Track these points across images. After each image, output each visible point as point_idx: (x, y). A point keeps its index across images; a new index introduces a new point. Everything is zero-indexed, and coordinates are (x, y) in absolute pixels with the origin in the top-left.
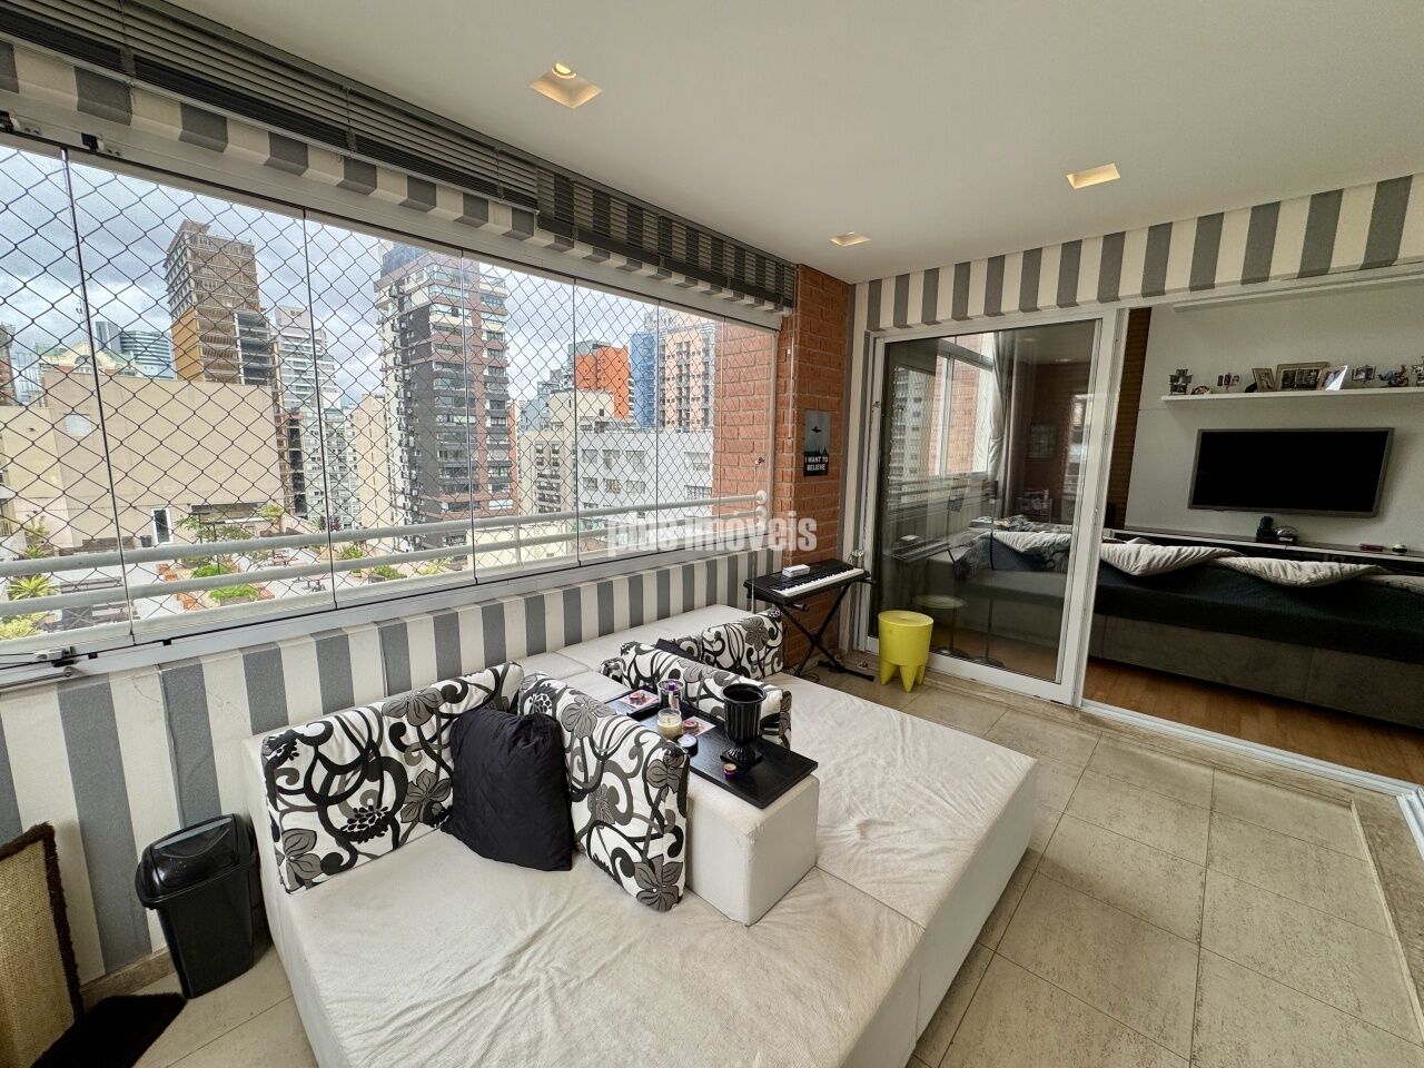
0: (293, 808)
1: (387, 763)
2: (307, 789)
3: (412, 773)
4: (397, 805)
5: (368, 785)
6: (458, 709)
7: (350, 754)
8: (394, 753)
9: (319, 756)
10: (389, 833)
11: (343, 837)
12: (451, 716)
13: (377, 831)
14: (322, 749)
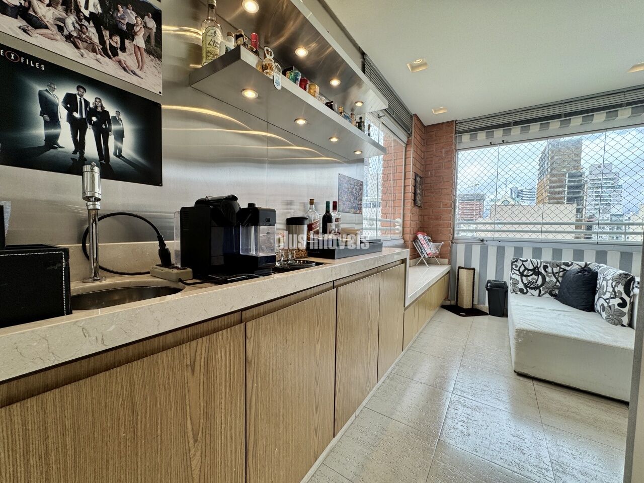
0: (515, 273)
1: (540, 273)
2: (519, 270)
3: (547, 279)
4: (542, 285)
5: (534, 276)
6: (567, 268)
7: (531, 267)
8: (543, 272)
9: (523, 264)
11: (525, 286)
12: (565, 270)
13: (535, 289)
14: (524, 263)
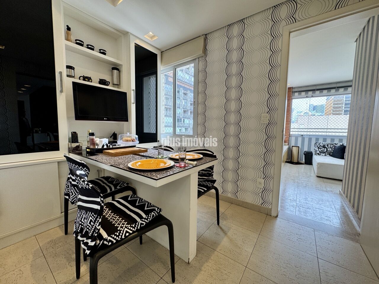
0: (316, 148)
1: (326, 147)
2: (318, 146)
3: (328, 149)
4: (326, 152)
5: (323, 148)
6: (336, 145)
7: (322, 145)
8: (327, 147)
10: (325, 154)
11: (320, 152)
13: (324, 153)
14: (320, 144)
